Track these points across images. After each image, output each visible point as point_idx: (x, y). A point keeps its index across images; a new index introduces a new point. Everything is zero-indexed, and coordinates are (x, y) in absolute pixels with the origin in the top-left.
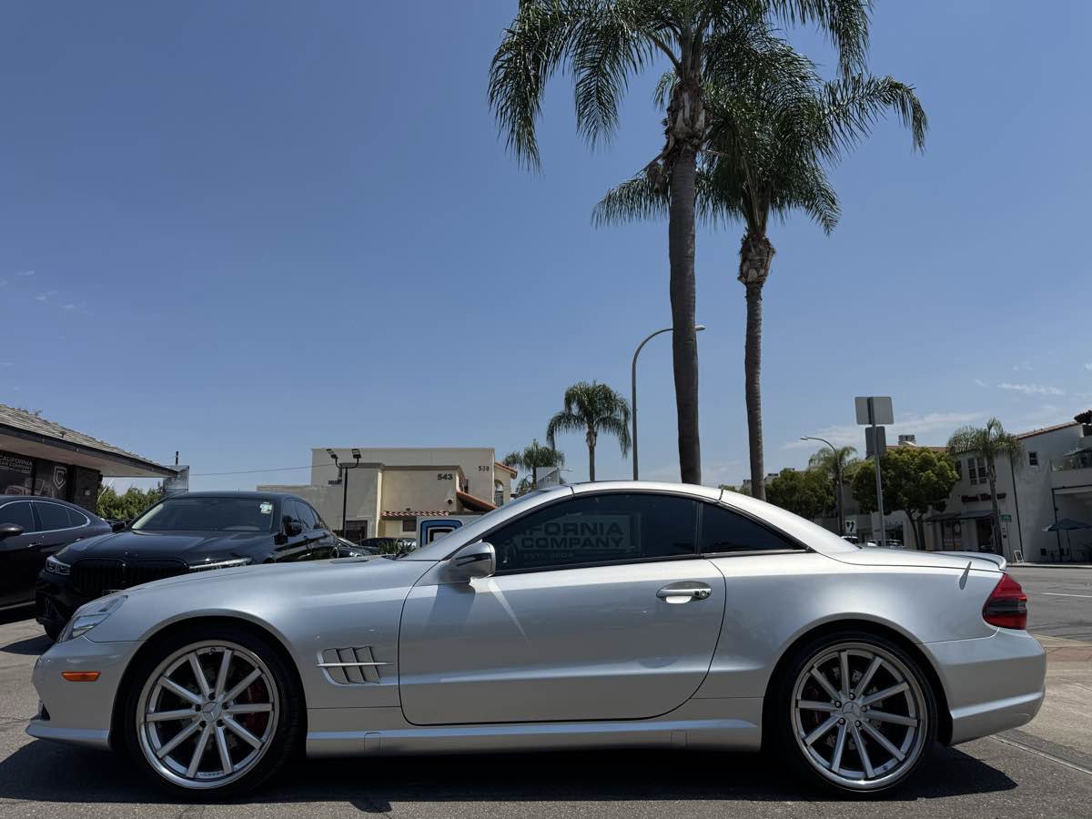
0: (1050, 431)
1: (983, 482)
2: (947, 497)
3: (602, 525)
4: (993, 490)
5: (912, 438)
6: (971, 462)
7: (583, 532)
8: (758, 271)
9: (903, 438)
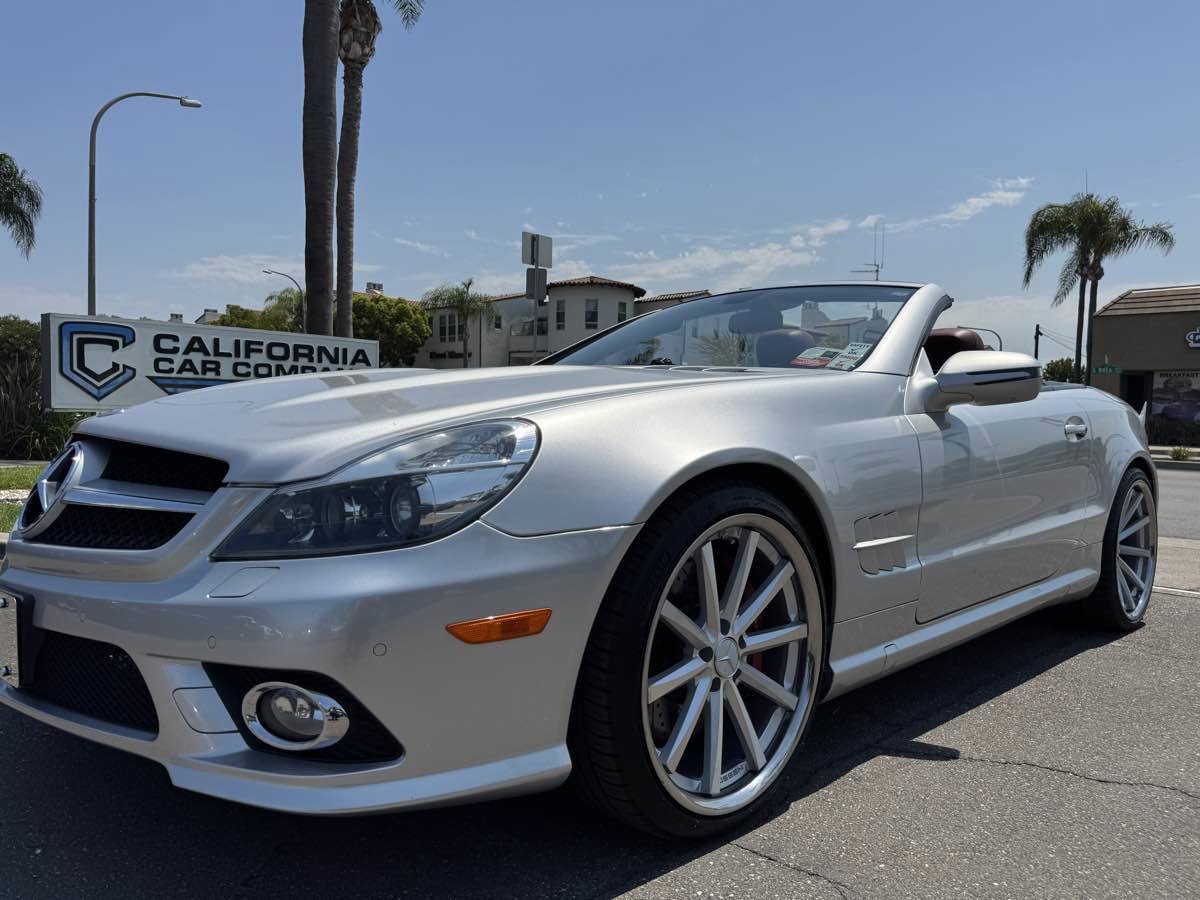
0: (514, 298)
1: (452, 339)
2: (417, 352)
3: (345, 351)
4: (465, 349)
5: (380, 287)
6: (442, 318)
7: (320, 361)
8: (363, 48)
9: (372, 286)
